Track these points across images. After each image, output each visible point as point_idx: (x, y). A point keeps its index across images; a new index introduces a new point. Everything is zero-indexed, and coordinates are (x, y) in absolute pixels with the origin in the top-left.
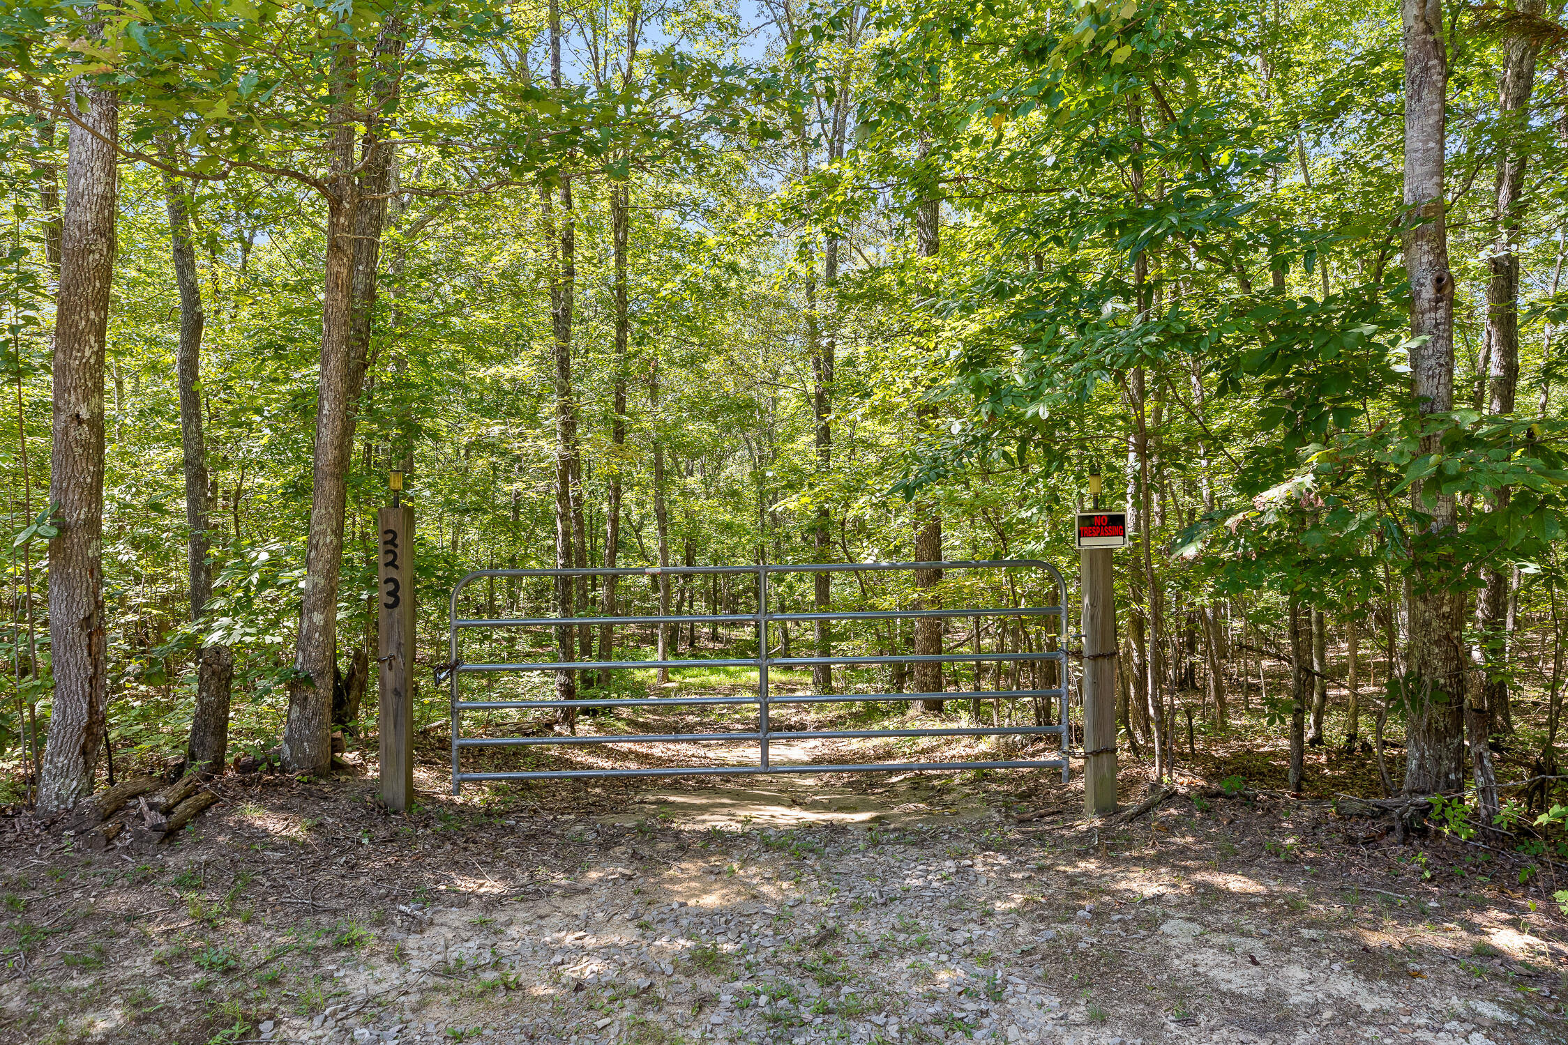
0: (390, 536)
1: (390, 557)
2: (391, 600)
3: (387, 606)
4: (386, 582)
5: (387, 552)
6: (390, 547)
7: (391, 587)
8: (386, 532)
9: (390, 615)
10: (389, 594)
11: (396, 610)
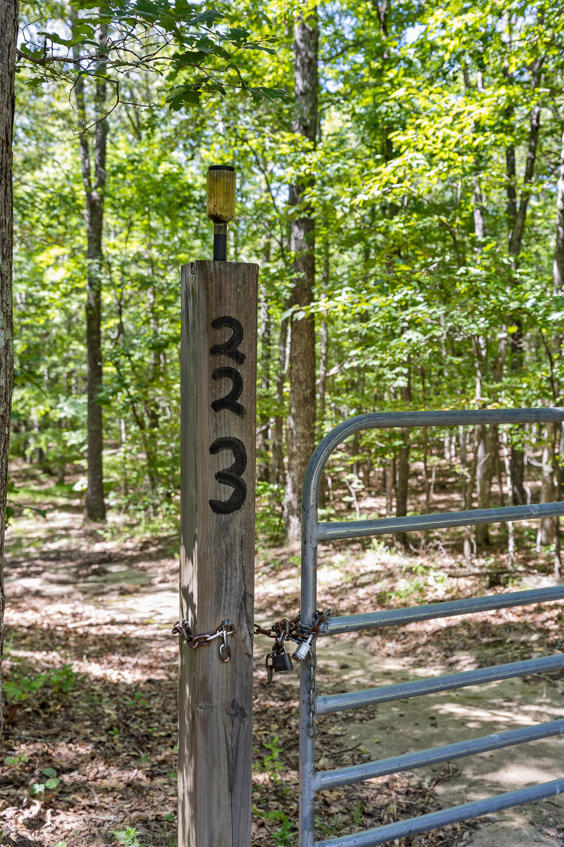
0: (225, 335)
1: (226, 387)
2: (226, 493)
3: (218, 507)
4: (214, 449)
5: (219, 374)
6: (227, 362)
7: (226, 460)
8: (218, 323)
9: (224, 529)
10: (222, 477)
11: (239, 516)
